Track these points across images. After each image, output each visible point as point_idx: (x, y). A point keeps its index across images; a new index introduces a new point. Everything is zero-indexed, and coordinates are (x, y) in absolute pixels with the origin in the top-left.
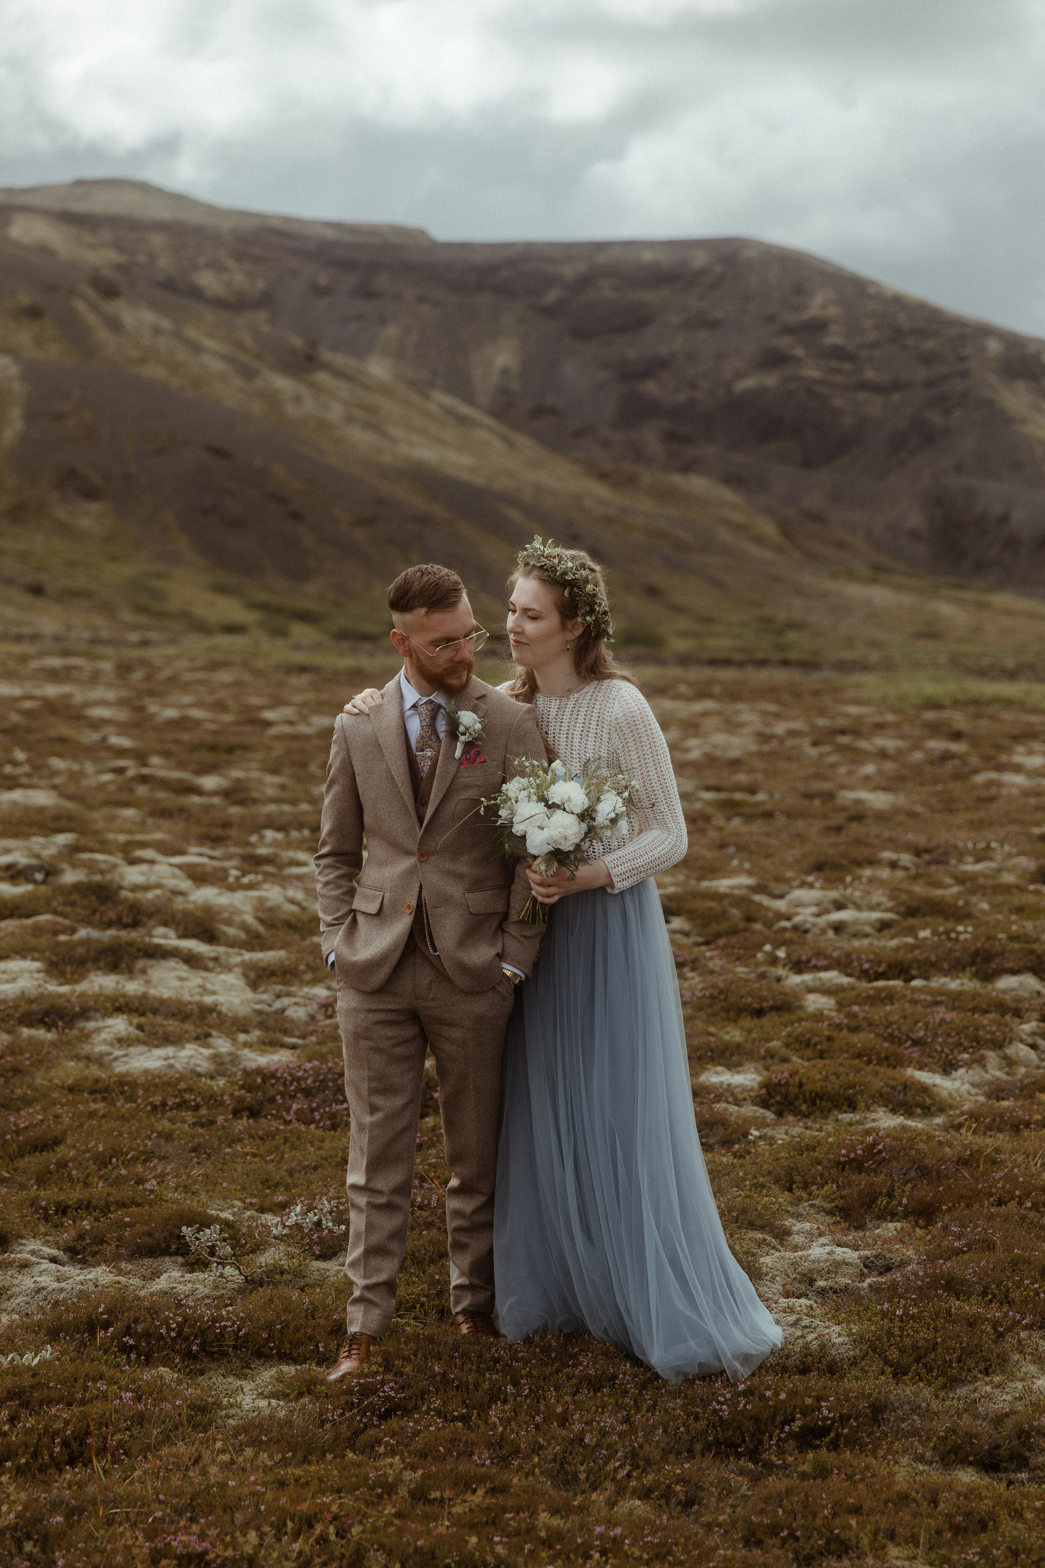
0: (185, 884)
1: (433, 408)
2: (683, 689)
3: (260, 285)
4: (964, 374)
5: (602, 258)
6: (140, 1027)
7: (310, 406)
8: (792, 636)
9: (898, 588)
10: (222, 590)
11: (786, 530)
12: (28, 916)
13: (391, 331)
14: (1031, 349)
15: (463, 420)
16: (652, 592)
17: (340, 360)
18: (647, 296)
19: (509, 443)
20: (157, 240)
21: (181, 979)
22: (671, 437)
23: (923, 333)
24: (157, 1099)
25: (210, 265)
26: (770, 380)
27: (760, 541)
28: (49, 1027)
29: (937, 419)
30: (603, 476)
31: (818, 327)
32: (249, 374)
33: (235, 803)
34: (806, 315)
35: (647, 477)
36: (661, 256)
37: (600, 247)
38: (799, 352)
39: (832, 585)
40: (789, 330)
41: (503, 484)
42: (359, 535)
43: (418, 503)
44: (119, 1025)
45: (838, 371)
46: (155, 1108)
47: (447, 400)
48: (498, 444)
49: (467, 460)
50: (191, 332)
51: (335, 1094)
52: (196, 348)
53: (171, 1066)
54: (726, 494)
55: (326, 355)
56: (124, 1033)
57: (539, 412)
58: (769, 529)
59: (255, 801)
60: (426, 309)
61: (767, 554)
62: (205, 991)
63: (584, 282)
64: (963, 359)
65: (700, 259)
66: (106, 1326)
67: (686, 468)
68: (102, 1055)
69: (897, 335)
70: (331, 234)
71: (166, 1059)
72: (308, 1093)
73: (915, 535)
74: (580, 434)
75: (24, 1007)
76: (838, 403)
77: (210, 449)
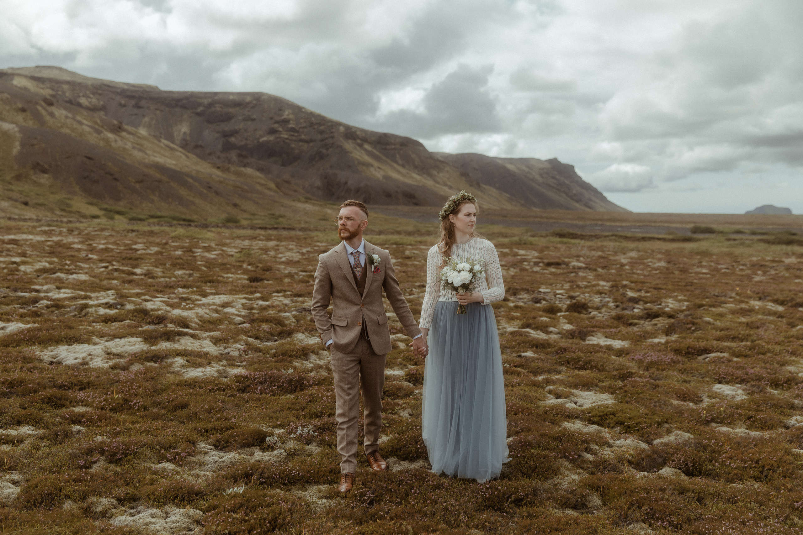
0: (168, 308)
1: (162, 144)
2: (262, 237)
3: (102, 103)
4: (333, 137)
5: (216, 98)
6: (187, 361)
7: (120, 143)
8: (280, 219)
9: (314, 204)
10: (91, 204)
11: (278, 186)
12: (122, 321)
13: (146, 119)
14: (353, 130)
15: (172, 149)
16: (235, 205)
17: (129, 128)
18: (231, 110)
19: (187, 157)
20: (65, 87)
21: (192, 343)
22: (240, 156)
23: (320, 124)
24: (210, 387)
25: (83, 96)
26: (271, 138)
27: (269, 189)
28: (155, 362)
29: (324, 151)
30: (218, 168)
31: (287, 121)
32: (99, 132)
33: (149, 278)
34: (282, 118)
35: (233, 169)
36: (235, 97)
37: (216, 94)
38: (281, 129)
39: (293, 204)
40: (277, 122)
41: (186, 170)
42: (137, 186)
43: (158, 176)
44: (180, 361)
45: (293, 135)
46: (210, 390)
47: (166, 142)
48: (184, 157)
49: (174, 162)
50: (78, 118)
51: (271, 383)
52: (80, 123)
53: (205, 375)
54: (258, 174)
55: (126, 127)
56: (183, 363)
57: (197, 146)
58: (272, 186)
59: (157, 277)
60: (158, 112)
61: (272, 193)
62: (202, 347)
63: (211, 105)
64: (332, 133)
65: (248, 99)
66: (252, 475)
67: (245, 166)
68: (178, 372)
69: (311, 125)
70: (126, 87)
71: (203, 372)
72: (261, 383)
73: (318, 188)
74: (210, 154)
75: (145, 355)
76: (293, 146)
77: (86, 157)
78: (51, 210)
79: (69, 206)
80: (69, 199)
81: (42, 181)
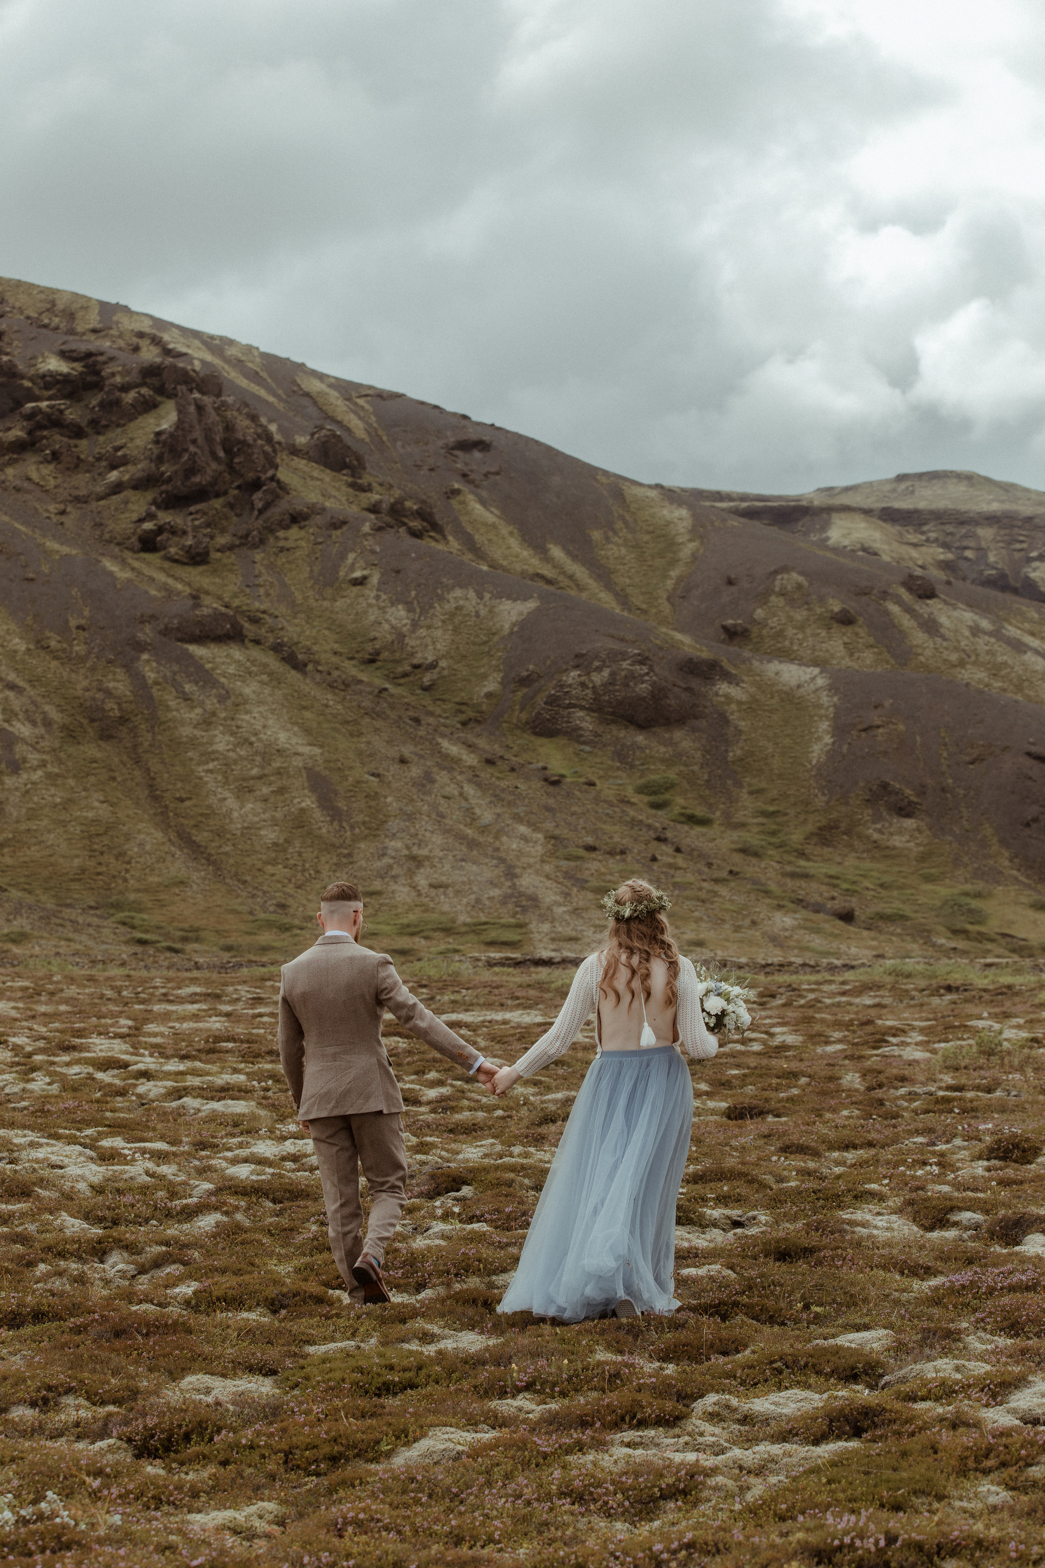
20: (986, 533)
77: (1029, 754)
78: (923, 934)
79: (977, 917)
80: (978, 895)
81: (897, 841)
